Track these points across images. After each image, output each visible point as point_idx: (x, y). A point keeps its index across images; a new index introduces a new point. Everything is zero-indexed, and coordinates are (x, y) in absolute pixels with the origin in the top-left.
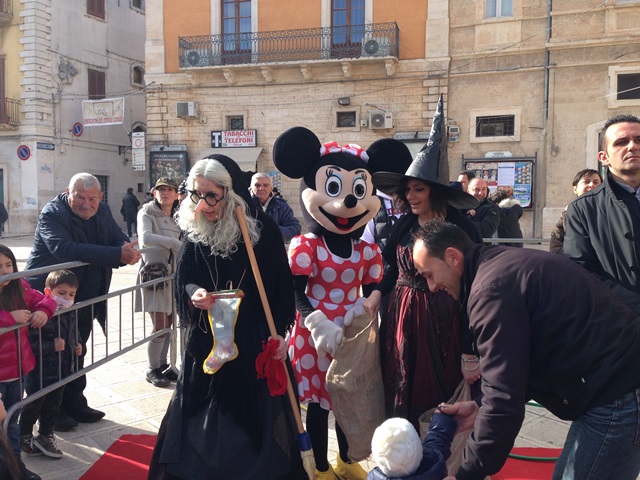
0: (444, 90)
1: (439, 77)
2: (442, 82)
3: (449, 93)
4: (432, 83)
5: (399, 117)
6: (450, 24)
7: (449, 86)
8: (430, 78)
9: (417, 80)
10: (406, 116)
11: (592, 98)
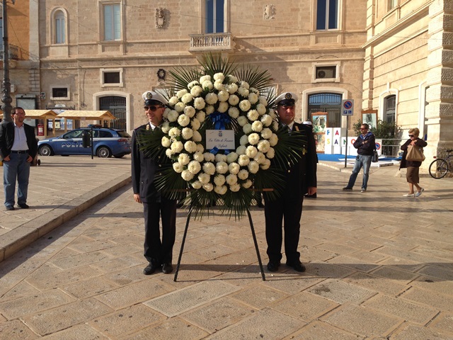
0: (38, 75)
1: (35, 69)
2: (36, 71)
3: (41, 77)
4: (32, 71)
5: (19, 87)
6: (40, 45)
7: (40, 73)
8: (32, 69)
9: (26, 69)
10: (22, 87)
11: (95, 82)
